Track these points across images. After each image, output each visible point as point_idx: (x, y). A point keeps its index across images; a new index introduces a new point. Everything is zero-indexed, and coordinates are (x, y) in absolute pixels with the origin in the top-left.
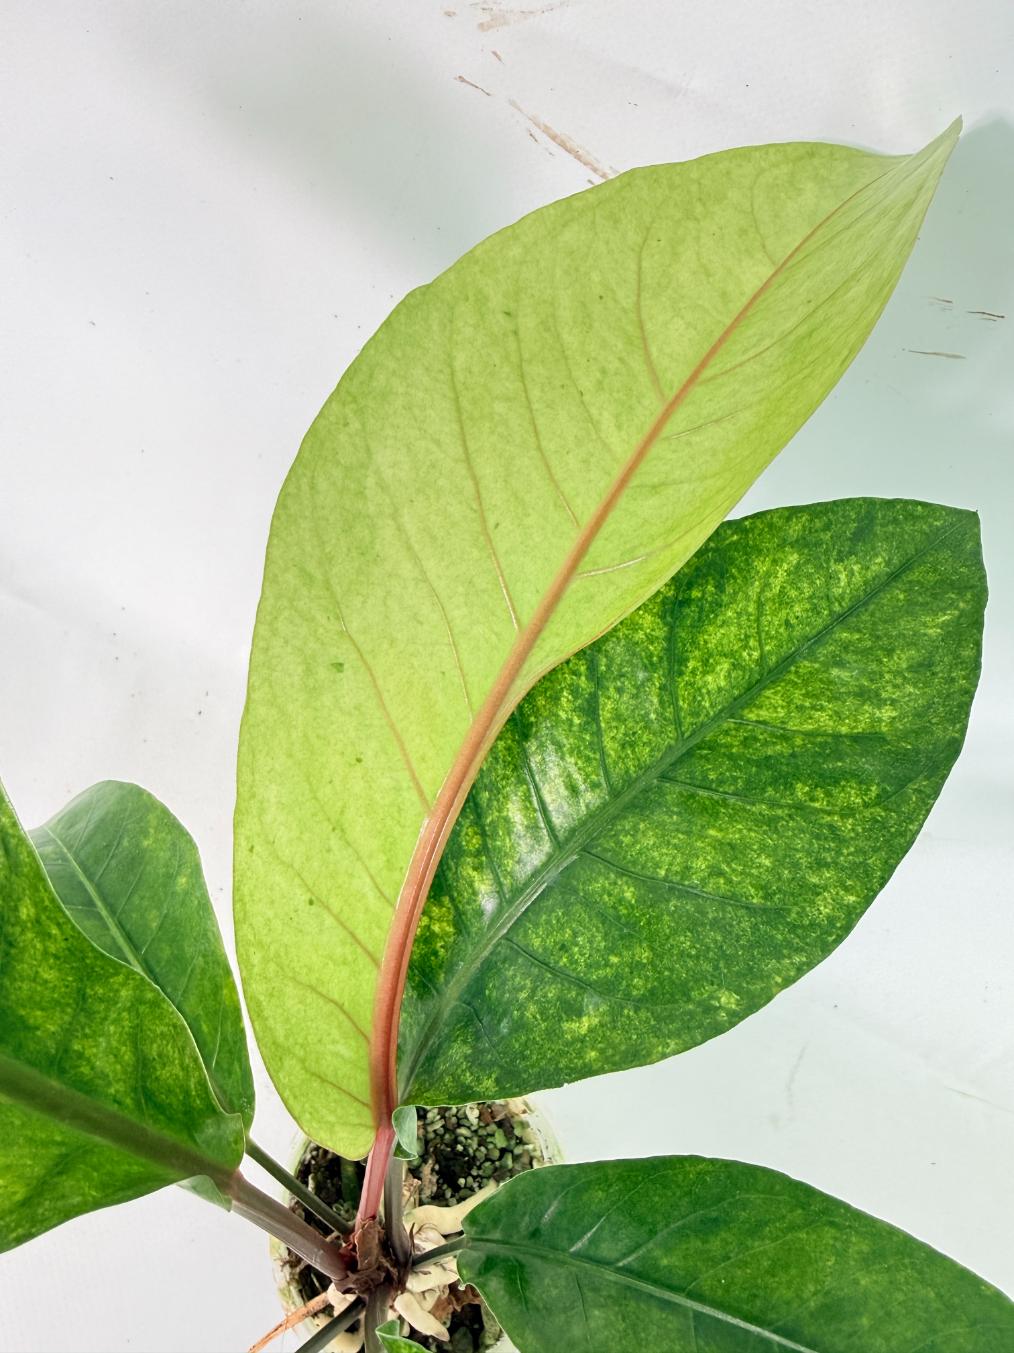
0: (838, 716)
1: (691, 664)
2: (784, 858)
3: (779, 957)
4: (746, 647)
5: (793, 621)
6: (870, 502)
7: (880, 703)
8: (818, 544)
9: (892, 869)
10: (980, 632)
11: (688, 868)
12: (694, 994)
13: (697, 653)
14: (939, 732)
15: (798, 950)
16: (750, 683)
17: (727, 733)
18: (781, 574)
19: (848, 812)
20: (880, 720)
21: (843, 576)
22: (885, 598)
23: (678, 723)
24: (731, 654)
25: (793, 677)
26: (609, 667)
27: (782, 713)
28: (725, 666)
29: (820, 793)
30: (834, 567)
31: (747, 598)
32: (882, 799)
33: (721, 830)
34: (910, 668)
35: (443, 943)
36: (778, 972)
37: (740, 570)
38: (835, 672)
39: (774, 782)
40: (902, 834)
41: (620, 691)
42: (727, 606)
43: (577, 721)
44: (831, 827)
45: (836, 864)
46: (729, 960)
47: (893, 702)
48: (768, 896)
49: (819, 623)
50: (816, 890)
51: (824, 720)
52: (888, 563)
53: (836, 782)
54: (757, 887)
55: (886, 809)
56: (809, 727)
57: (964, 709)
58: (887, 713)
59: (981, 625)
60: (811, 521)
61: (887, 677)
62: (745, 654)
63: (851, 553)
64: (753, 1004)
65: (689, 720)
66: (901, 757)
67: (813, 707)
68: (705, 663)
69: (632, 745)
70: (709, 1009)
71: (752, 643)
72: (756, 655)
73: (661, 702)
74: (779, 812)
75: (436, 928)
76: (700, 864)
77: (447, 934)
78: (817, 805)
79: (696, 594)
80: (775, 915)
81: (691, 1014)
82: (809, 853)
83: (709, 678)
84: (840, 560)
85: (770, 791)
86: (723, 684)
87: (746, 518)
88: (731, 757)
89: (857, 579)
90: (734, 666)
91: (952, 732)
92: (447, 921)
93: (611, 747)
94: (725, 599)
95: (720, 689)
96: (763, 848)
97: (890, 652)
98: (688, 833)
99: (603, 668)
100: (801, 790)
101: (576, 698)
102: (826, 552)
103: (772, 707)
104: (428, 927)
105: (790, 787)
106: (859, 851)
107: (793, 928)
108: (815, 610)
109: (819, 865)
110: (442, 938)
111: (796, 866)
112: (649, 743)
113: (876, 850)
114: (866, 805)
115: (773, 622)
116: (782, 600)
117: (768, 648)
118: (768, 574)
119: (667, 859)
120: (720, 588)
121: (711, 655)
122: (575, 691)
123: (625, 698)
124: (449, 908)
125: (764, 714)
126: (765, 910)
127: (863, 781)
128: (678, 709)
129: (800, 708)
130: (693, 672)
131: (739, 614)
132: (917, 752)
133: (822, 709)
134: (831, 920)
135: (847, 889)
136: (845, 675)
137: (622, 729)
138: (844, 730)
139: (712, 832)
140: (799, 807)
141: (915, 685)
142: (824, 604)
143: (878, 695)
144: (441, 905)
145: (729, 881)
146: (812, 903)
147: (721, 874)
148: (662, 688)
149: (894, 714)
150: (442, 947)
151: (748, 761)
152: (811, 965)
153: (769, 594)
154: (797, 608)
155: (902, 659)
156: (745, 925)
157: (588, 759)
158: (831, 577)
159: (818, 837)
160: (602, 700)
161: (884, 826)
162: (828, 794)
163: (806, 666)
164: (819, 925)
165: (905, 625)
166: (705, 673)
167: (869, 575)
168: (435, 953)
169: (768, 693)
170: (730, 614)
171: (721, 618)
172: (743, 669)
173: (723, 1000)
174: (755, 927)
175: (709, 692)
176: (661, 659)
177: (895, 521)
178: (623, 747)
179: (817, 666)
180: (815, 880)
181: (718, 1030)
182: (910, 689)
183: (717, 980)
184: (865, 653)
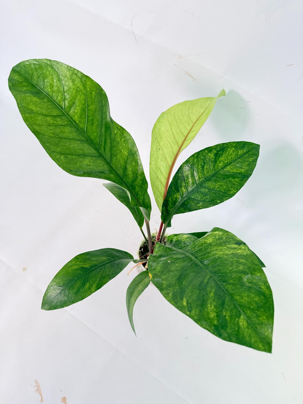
0: (237, 170)
1: (218, 162)
2: (227, 186)
3: (225, 197)
4: (225, 160)
5: (232, 158)
6: (245, 142)
7: (242, 169)
8: (237, 147)
9: (241, 188)
10: (257, 161)
11: (215, 187)
12: (215, 201)
13: (219, 161)
14: (249, 173)
15: (228, 197)
16: (225, 165)
17: (221, 172)
18: (231, 151)
19: (236, 182)
20: (242, 171)
21: (240, 152)
22: (245, 155)
23: (215, 170)
24: (223, 161)
25: (231, 165)
26: (206, 162)
27: (229, 169)
28: (222, 163)
29: (233, 179)
30: (239, 151)
31: (226, 154)
32: (240, 180)
33: (219, 183)
34: (247, 165)
36: (225, 199)
37: (226, 150)
38: (237, 165)
39: (227, 178)
40: (242, 184)
41: (207, 165)
42: (224, 155)
43: (201, 169)
44: (234, 183)
45: (234, 187)
46: (219, 197)
47: (244, 169)
48: (225, 191)
49: (236, 158)
50: (231, 190)
51: (235, 170)
52: (246, 151)
53: (235, 178)
54: (224, 190)
55: (241, 181)
56: (232, 171)
57: (253, 170)
58: (243, 170)
59: (257, 160)
60: (237, 144)
61: (244, 166)
62: (225, 161)
63: (241, 149)
64: (222, 202)
65: (216, 170)
66: (244, 175)
67: (233, 169)
68: (220, 162)
69: (208, 172)
70: (216, 202)
71: (226, 160)
72: (227, 162)
73: (213, 167)
74: (227, 181)
75: (177, 196)
76: (216, 187)
78: (232, 181)
79: (219, 153)
80: (226, 193)
81: (214, 203)
82: (231, 186)
83: (220, 164)
84: (240, 150)
85: (226, 179)
86: (222, 165)
87: (227, 143)
88: (222, 175)
89: (242, 153)
90: (223, 163)
91: (251, 173)
93: (205, 173)
94: (223, 154)
95: (221, 166)
96: (225, 185)
97: (245, 163)
98: (215, 183)
99: (205, 162)
100: (230, 179)
101: (201, 166)
102: (238, 148)
103: (228, 168)
104: (176, 196)
105: (229, 178)
106: (237, 186)
107: (228, 194)
108: (235, 156)
109: (232, 187)
111: (229, 187)
112: (211, 172)
113: (239, 186)
114: (239, 181)
115: (229, 157)
116: (231, 155)
117: (228, 161)
118: (230, 151)
119: (212, 186)
120: (223, 152)
121: (220, 161)
122: (201, 165)
123: (208, 166)
125: (227, 169)
126: (224, 192)
127: (238, 178)
128: (215, 168)
129: (232, 169)
130: (218, 163)
131: (225, 156)
132: (246, 175)
133: (235, 169)
134: (232, 194)
135: (235, 190)
136: (238, 165)
137: (207, 170)
138: (237, 172)
139: (218, 183)
140: (230, 181)
141: (247, 167)
142: (237, 155)
143: (242, 168)
144: (178, 193)
145: (220, 189)
146: (230, 192)
147: (219, 188)
148: (213, 165)
149: (244, 170)
151: (224, 175)
152: (229, 199)
153: (229, 154)
154: (233, 156)
155: (246, 163)
156: (222, 194)
157: (202, 174)
158: (238, 152)
159: (232, 184)
160: (205, 166)
161: (240, 183)
162: (234, 179)
163: (233, 164)
164: (231, 194)
165: (247, 159)
166: (219, 164)
167: (244, 152)
169: (228, 167)
170: (224, 156)
171: (222, 156)
172: (225, 163)
173: (218, 201)
174: (223, 194)
175: (220, 166)
176: (213, 161)
177: (248, 145)
178: (207, 173)
179: (235, 164)
180: (231, 189)
182: (246, 167)
183: (217, 199)
184: (241, 162)
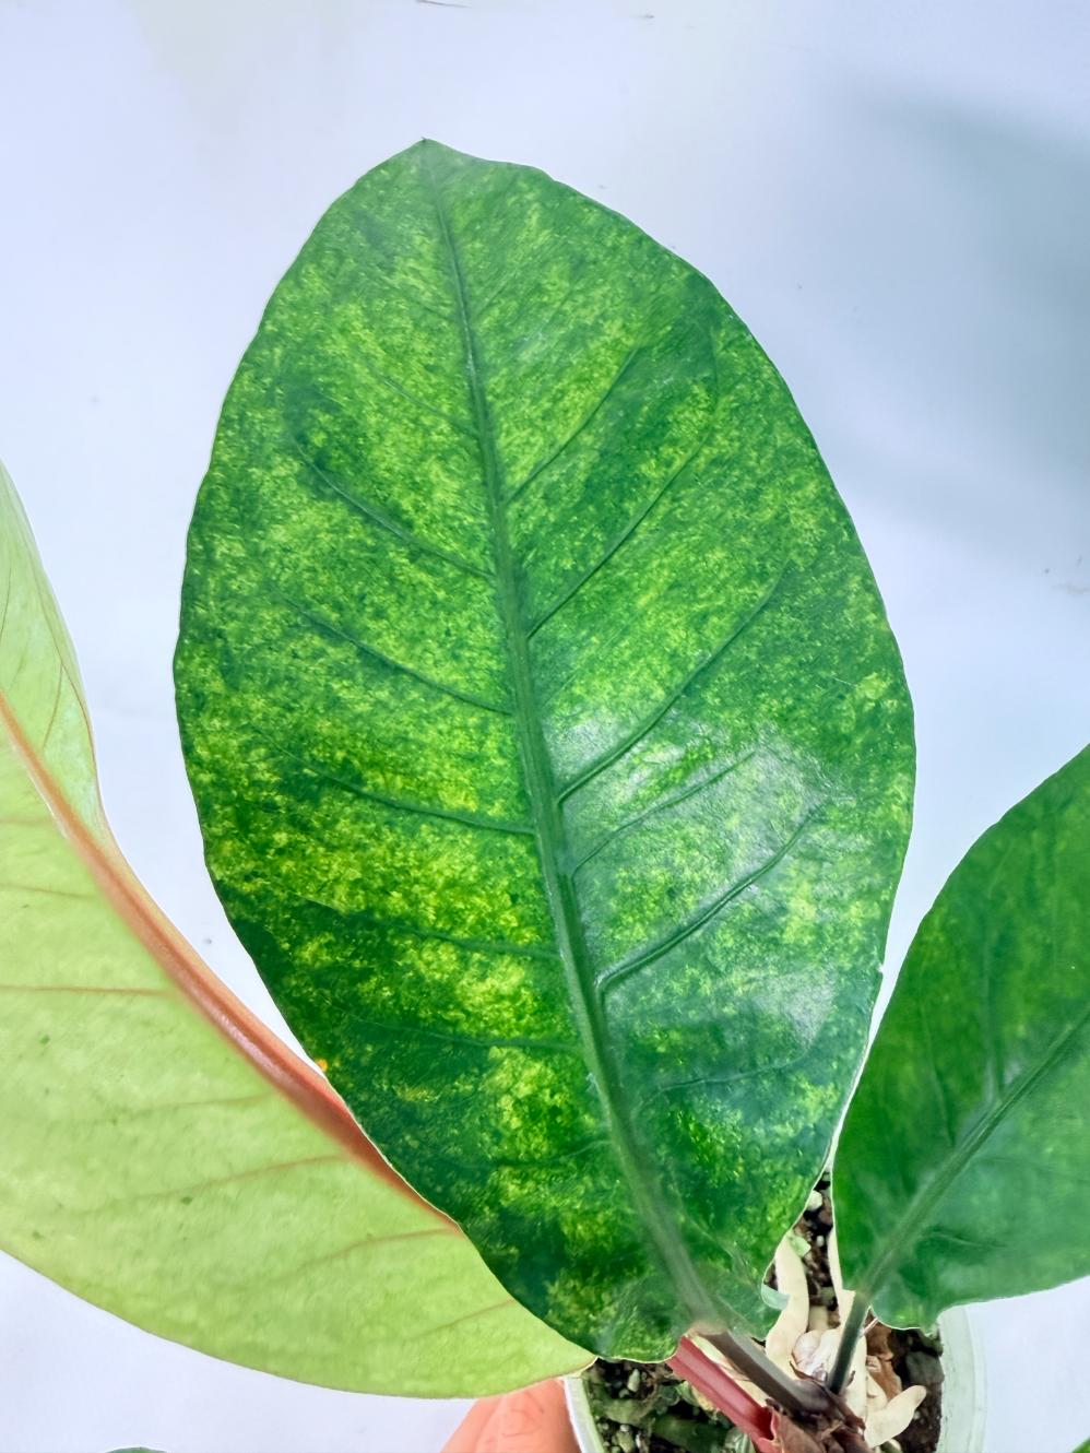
0: (583, 380)
1: (406, 504)
2: (725, 533)
3: (842, 603)
4: (427, 431)
5: (431, 362)
6: (342, 203)
7: (596, 329)
8: (354, 278)
9: (801, 423)
10: (575, 194)
11: (674, 655)
12: (845, 727)
13: (396, 489)
14: (668, 290)
15: (843, 579)
16: (475, 456)
17: (522, 516)
18: (365, 334)
19: (707, 434)
20: (617, 341)
21: (412, 281)
22: (469, 261)
23: (469, 570)
24: (424, 454)
25: (500, 404)
26: (338, 607)
27: (539, 440)
28: (434, 468)
29: (667, 451)
30: (396, 280)
31: (368, 388)
32: (713, 388)
33: (646, 588)
34: (573, 279)
35: (548, 1091)
36: (861, 613)
37: (325, 372)
38: (525, 356)
39: (623, 495)
40: (768, 390)
41: (379, 614)
42: (360, 415)
43: (383, 695)
44: (715, 462)
45: (761, 481)
46: (821, 661)
47: (603, 316)
48: (763, 576)
49: (451, 336)
50: (781, 519)
51: (579, 400)
52: (428, 234)
53: (665, 424)
54: (746, 580)
55: (728, 391)
56: (576, 421)
57: (656, 251)
58: (612, 330)
59: (567, 189)
60: (320, 266)
61: (567, 307)
62: (435, 437)
63: (390, 256)
64: (889, 660)
65: (475, 553)
66: (676, 345)
67: (555, 400)
68: (416, 487)
69: (461, 644)
70: (874, 718)
71: (427, 421)
72: (444, 426)
73: (431, 572)
74: (662, 510)
75: (524, 1090)
76: (677, 637)
77: (541, 1076)
78: (678, 463)
79: (318, 439)
80: (789, 581)
81: (867, 746)
82: (732, 503)
83: (438, 495)
84: (391, 271)
85: (629, 506)
86: (455, 485)
87: (262, 325)
88: (558, 527)
89: (426, 271)
90: (443, 459)
91: (680, 278)
92: (523, 1065)
93: (442, 674)
94: (350, 412)
95: (460, 493)
96: (699, 550)
97: (538, 289)
98: (625, 631)
99: (334, 616)
100: (649, 469)
101: (351, 677)
102: (370, 275)
103: (521, 447)
104: (518, 1102)
105: (639, 481)
106: (761, 446)
107: (813, 568)
108: (434, 331)
109: (753, 498)
110: (541, 1088)
111: (740, 526)
112: (472, 621)
113: (769, 429)
114: (711, 410)
115: (417, 381)
116: (399, 355)
117: (445, 409)
118: (355, 347)
119: (646, 675)
120: (331, 408)
121: (411, 475)
122: (340, 672)
123: (393, 612)
124: (509, 1054)
125: (527, 460)
126: (778, 589)
127: (678, 395)
128: (452, 559)
129: (547, 416)
130: (418, 509)
131: (381, 410)
132: (679, 323)
133: (563, 392)
134: (824, 523)
135: (798, 486)
136: (536, 348)
137: (433, 645)
138: (605, 384)
139: (642, 601)
140: (670, 485)
141: (595, 286)
142: (431, 319)
143: (584, 327)
144: (498, 1064)
145: (720, 611)
146: (794, 532)
147: (704, 616)
148: (413, 557)
149: (619, 322)
150: (552, 1096)
151: (577, 509)
152: (867, 575)
153: (379, 364)
154: (419, 346)
155: (555, 280)
156: (786, 620)
157: (444, 713)
158: (406, 292)
159: (718, 483)
160: (376, 646)
161: (747, 405)
162: (674, 442)
163: (495, 383)
164: (824, 540)
165: (515, 258)
166: (428, 497)
167: (430, 258)
168: (555, 1111)
169: (502, 441)
170: (373, 420)
171: (370, 434)
172: (453, 451)
173: (870, 694)
174: (793, 611)
175: (456, 508)
176: (374, 535)
177: (381, 200)
178: (456, 657)
179: (504, 371)
180: (768, 514)
181: (905, 720)
182: (597, 293)
183: (840, 692)
184: (521, 313)
